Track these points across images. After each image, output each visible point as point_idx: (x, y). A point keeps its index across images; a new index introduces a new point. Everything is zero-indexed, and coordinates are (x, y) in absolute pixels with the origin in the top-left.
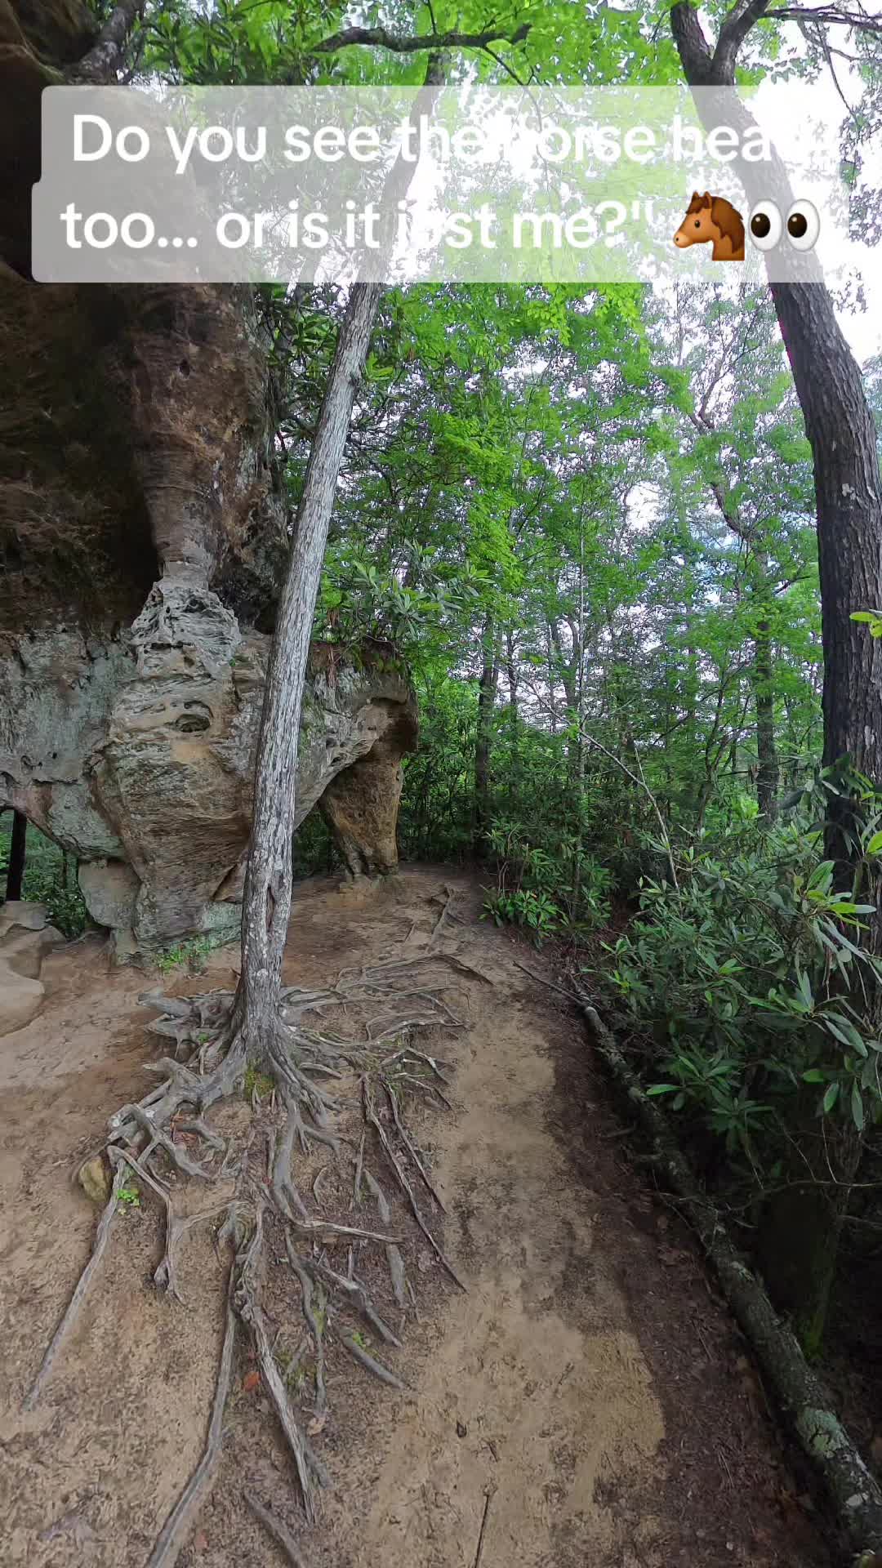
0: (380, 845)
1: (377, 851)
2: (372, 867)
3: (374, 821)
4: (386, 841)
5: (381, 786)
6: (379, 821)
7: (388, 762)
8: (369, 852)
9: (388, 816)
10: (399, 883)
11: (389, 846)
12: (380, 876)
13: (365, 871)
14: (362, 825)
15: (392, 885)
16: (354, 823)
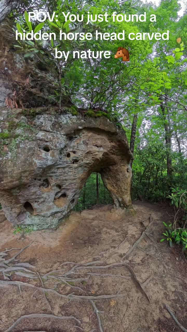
0: (123, 197)
1: (123, 199)
2: (122, 205)
3: (121, 188)
4: (126, 196)
5: (121, 175)
6: (123, 188)
7: (122, 164)
8: (120, 200)
9: (126, 187)
10: (132, 212)
11: (127, 198)
12: (125, 208)
13: (120, 206)
14: (117, 189)
15: (129, 212)
16: (114, 188)
